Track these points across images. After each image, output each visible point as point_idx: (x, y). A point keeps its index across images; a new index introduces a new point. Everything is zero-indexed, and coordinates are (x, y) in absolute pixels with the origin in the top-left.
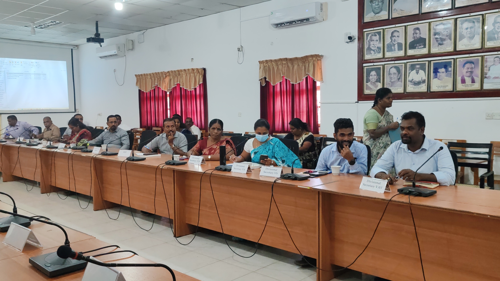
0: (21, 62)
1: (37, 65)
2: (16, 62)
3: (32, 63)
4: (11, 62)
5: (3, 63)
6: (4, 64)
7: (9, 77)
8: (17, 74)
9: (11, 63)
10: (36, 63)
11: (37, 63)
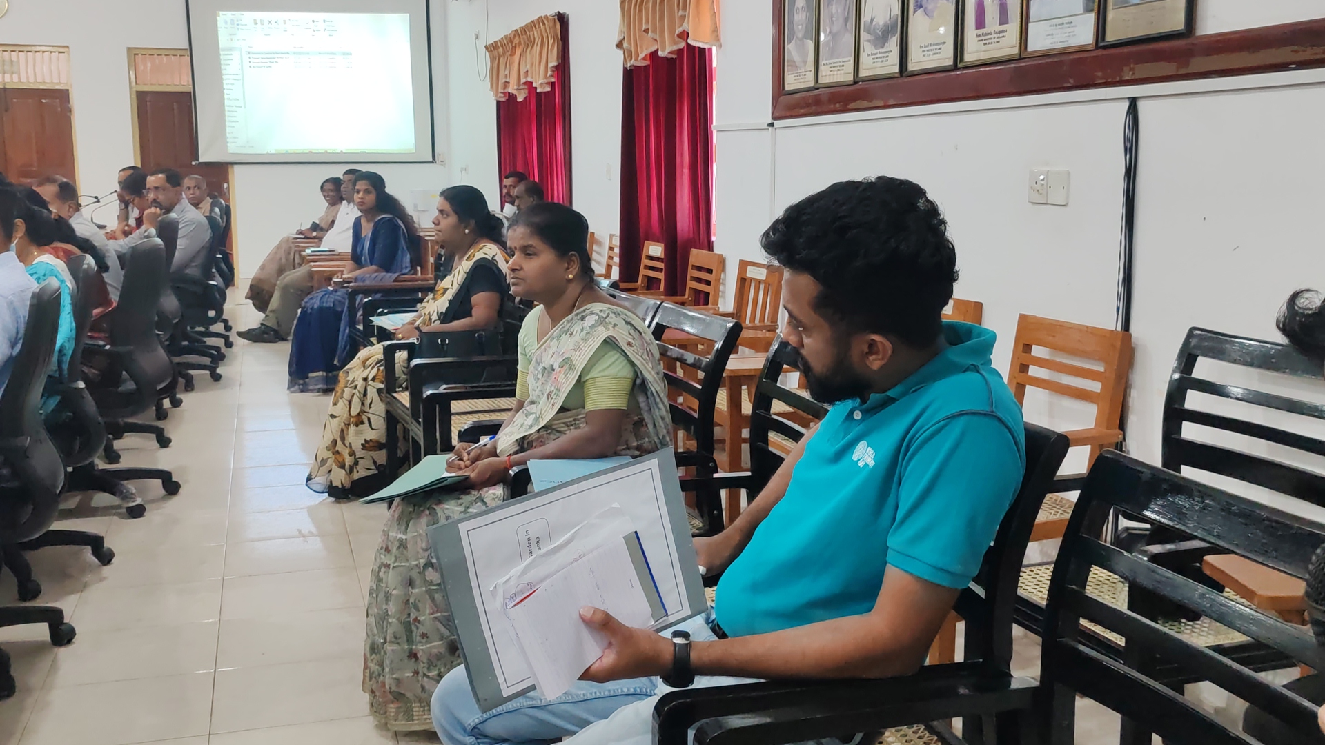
0: (284, 21)
1: (328, 28)
2: (270, 22)
3: (313, 21)
4: (258, 22)
5: (238, 25)
6: (238, 29)
7: (252, 64)
8: (274, 54)
9: (257, 24)
10: (324, 21)
11: (327, 23)
